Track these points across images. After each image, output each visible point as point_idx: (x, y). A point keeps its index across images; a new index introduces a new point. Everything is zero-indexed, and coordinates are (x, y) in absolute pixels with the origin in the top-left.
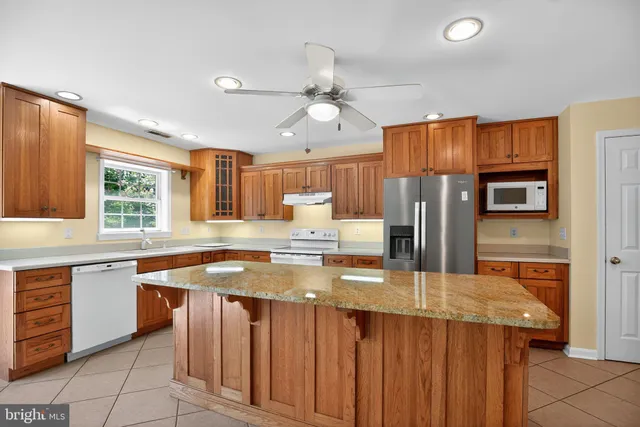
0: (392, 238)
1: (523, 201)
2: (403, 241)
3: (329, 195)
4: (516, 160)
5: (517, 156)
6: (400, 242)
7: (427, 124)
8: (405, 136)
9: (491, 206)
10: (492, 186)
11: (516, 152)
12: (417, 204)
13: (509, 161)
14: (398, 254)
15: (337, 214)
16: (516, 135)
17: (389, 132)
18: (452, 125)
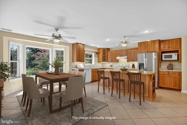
0: (140, 66)
1: (171, 58)
2: (142, 66)
3: (126, 57)
4: (170, 48)
5: (170, 47)
6: (141, 67)
7: (148, 42)
8: (143, 44)
9: (163, 59)
10: (163, 55)
11: (170, 46)
12: (145, 59)
13: (169, 48)
14: (141, 69)
15: (128, 61)
16: (170, 42)
17: (139, 44)
18: (154, 42)
